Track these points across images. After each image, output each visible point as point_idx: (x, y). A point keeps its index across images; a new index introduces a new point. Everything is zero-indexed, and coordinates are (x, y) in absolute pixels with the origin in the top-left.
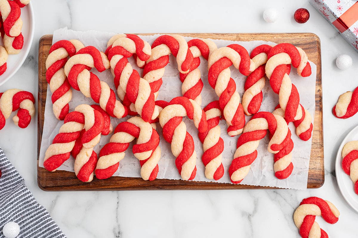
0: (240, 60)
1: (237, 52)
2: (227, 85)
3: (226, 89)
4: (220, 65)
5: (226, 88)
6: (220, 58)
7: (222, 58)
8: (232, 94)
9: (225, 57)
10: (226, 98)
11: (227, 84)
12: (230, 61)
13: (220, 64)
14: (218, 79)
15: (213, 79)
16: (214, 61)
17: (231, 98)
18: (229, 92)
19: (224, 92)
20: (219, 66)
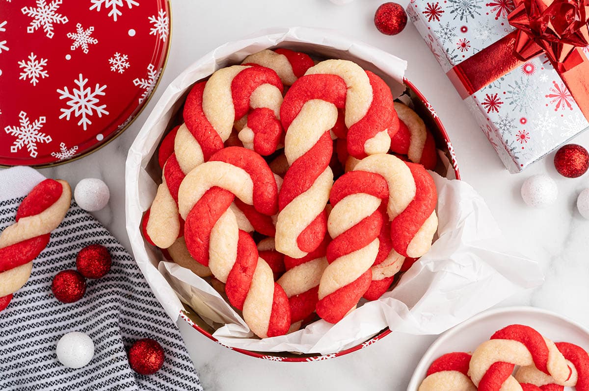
0: (253, 186)
1: (240, 166)
2: (236, 252)
3: (235, 264)
4: (207, 212)
5: (234, 261)
6: (204, 193)
7: (207, 192)
8: (253, 272)
9: (214, 189)
10: (240, 286)
11: (236, 249)
12: (229, 192)
13: (208, 209)
14: (212, 245)
15: (198, 247)
16: (191, 204)
17: (253, 280)
18: (245, 270)
19: (232, 271)
20: (206, 215)
